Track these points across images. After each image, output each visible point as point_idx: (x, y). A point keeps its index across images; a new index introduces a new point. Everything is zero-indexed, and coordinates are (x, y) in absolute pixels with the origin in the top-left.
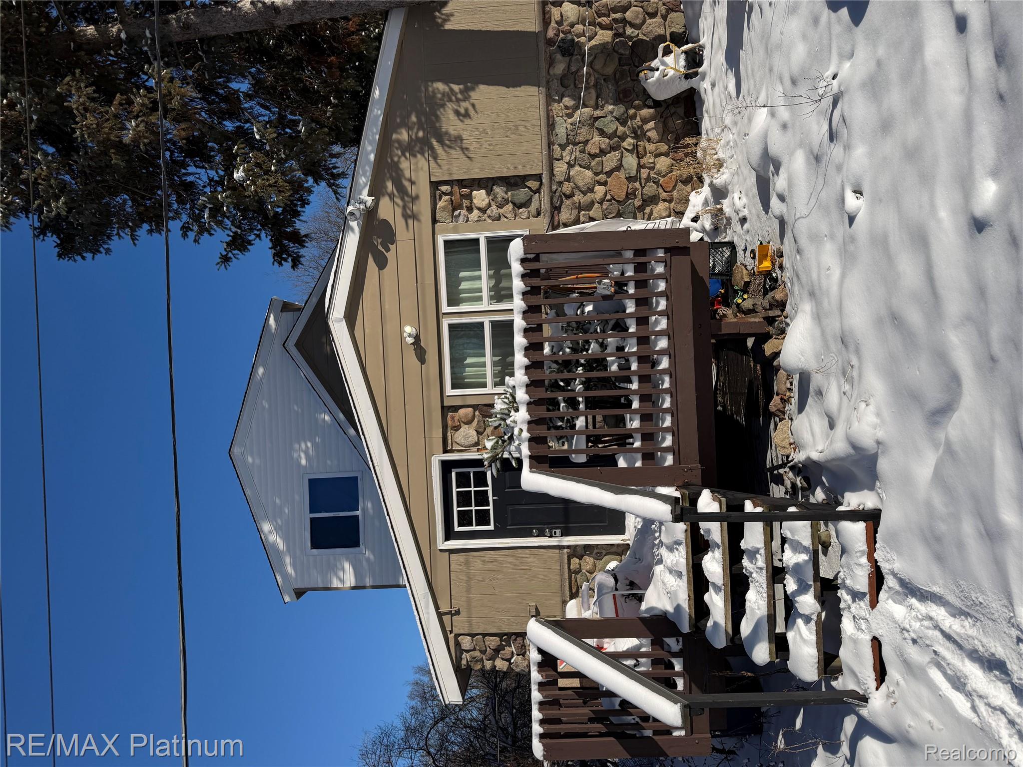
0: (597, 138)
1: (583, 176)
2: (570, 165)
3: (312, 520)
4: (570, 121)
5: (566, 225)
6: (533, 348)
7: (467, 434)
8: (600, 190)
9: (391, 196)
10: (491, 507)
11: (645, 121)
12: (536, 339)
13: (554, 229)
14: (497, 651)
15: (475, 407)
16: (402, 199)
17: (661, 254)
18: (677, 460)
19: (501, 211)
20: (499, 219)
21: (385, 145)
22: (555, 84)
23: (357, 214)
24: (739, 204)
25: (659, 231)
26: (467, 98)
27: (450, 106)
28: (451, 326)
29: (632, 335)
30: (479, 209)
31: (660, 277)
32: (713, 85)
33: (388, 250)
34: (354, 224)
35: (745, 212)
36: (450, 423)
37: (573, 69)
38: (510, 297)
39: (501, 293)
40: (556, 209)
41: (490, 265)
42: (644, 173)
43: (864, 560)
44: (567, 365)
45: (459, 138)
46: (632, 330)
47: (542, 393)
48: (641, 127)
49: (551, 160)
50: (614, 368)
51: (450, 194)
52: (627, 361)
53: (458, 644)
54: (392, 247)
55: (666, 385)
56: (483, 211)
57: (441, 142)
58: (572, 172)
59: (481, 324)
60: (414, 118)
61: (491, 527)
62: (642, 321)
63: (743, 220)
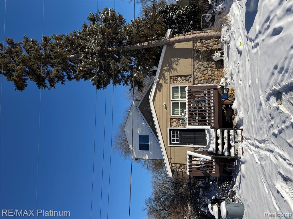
0: (203, 68)
1: (200, 75)
2: (197, 73)
3: (139, 144)
4: (197, 65)
5: (196, 84)
6: (189, 105)
7: (174, 124)
8: (203, 78)
9: (162, 79)
10: (179, 139)
11: (213, 65)
12: (190, 103)
13: (193, 85)
14: (179, 167)
15: (176, 119)
16: (165, 80)
17: (212, 89)
18: (215, 124)
19: (183, 81)
20: (183, 83)
21: (162, 70)
22: (195, 58)
23: (156, 82)
24: (229, 81)
25: (212, 86)
26: (178, 62)
27: (174, 63)
28: (172, 103)
29: (207, 103)
30: (179, 81)
31: (212, 93)
32: (225, 59)
33: (161, 88)
34: (155, 84)
35: (230, 83)
36: (171, 121)
37: (198, 55)
38: (185, 97)
39: (183, 97)
40: (194, 81)
41: (181, 91)
42: (212, 74)
43: (241, 136)
44: (195, 108)
45: (176, 69)
46: (207, 102)
47: (190, 112)
48: (212, 66)
49: (194, 72)
50: (204, 109)
51: (173, 78)
52: (206, 107)
53: (172, 165)
54: (162, 88)
55: (213, 112)
56: (180, 81)
57: (173, 70)
58: (198, 74)
59: (178, 103)
60: (168, 65)
61: (179, 143)
62: (209, 101)
63: (230, 84)
